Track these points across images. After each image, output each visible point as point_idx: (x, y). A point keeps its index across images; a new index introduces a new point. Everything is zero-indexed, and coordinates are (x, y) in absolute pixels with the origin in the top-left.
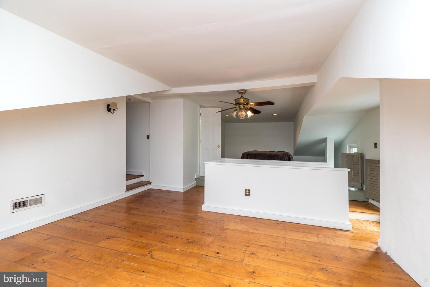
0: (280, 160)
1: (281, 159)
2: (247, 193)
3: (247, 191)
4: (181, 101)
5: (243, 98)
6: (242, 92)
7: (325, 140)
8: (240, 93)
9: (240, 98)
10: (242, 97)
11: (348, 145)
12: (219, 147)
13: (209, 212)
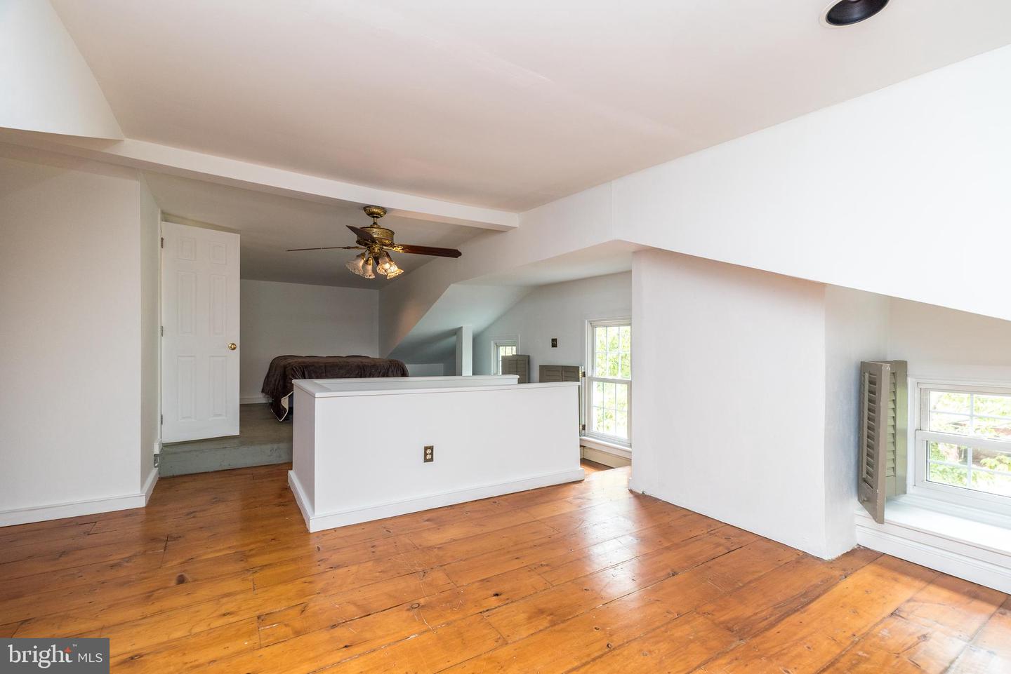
0: (383, 376)
1: (385, 375)
2: (429, 454)
3: (429, 451)
4: (133, 187)
5: (379, 228)
6: (373, 213)
7: (457, 332)
8: (371, 214)
9: (371, 227)
10: (375, 223)
11: (492, 342)
12: (234, 348)
13: (335, 530)
